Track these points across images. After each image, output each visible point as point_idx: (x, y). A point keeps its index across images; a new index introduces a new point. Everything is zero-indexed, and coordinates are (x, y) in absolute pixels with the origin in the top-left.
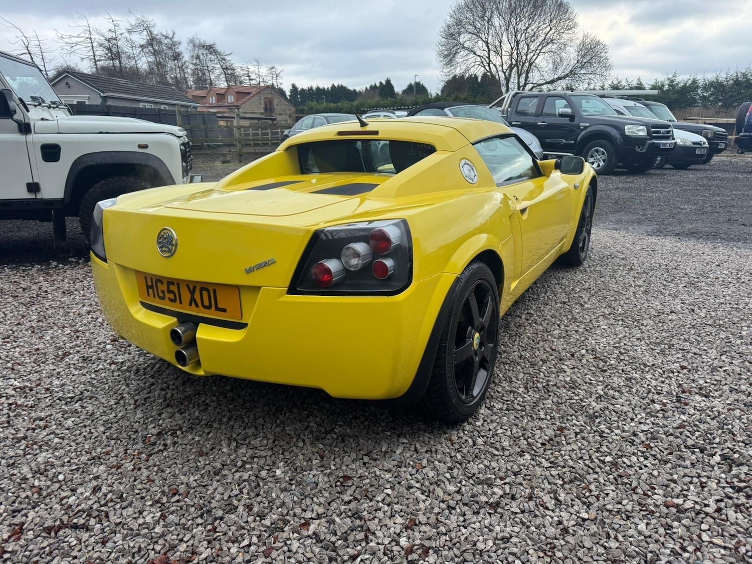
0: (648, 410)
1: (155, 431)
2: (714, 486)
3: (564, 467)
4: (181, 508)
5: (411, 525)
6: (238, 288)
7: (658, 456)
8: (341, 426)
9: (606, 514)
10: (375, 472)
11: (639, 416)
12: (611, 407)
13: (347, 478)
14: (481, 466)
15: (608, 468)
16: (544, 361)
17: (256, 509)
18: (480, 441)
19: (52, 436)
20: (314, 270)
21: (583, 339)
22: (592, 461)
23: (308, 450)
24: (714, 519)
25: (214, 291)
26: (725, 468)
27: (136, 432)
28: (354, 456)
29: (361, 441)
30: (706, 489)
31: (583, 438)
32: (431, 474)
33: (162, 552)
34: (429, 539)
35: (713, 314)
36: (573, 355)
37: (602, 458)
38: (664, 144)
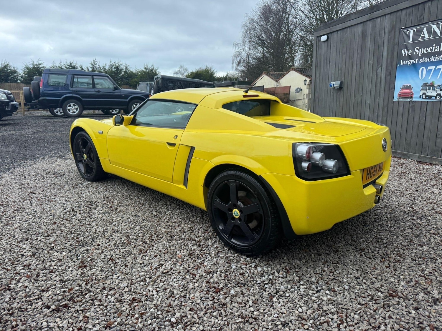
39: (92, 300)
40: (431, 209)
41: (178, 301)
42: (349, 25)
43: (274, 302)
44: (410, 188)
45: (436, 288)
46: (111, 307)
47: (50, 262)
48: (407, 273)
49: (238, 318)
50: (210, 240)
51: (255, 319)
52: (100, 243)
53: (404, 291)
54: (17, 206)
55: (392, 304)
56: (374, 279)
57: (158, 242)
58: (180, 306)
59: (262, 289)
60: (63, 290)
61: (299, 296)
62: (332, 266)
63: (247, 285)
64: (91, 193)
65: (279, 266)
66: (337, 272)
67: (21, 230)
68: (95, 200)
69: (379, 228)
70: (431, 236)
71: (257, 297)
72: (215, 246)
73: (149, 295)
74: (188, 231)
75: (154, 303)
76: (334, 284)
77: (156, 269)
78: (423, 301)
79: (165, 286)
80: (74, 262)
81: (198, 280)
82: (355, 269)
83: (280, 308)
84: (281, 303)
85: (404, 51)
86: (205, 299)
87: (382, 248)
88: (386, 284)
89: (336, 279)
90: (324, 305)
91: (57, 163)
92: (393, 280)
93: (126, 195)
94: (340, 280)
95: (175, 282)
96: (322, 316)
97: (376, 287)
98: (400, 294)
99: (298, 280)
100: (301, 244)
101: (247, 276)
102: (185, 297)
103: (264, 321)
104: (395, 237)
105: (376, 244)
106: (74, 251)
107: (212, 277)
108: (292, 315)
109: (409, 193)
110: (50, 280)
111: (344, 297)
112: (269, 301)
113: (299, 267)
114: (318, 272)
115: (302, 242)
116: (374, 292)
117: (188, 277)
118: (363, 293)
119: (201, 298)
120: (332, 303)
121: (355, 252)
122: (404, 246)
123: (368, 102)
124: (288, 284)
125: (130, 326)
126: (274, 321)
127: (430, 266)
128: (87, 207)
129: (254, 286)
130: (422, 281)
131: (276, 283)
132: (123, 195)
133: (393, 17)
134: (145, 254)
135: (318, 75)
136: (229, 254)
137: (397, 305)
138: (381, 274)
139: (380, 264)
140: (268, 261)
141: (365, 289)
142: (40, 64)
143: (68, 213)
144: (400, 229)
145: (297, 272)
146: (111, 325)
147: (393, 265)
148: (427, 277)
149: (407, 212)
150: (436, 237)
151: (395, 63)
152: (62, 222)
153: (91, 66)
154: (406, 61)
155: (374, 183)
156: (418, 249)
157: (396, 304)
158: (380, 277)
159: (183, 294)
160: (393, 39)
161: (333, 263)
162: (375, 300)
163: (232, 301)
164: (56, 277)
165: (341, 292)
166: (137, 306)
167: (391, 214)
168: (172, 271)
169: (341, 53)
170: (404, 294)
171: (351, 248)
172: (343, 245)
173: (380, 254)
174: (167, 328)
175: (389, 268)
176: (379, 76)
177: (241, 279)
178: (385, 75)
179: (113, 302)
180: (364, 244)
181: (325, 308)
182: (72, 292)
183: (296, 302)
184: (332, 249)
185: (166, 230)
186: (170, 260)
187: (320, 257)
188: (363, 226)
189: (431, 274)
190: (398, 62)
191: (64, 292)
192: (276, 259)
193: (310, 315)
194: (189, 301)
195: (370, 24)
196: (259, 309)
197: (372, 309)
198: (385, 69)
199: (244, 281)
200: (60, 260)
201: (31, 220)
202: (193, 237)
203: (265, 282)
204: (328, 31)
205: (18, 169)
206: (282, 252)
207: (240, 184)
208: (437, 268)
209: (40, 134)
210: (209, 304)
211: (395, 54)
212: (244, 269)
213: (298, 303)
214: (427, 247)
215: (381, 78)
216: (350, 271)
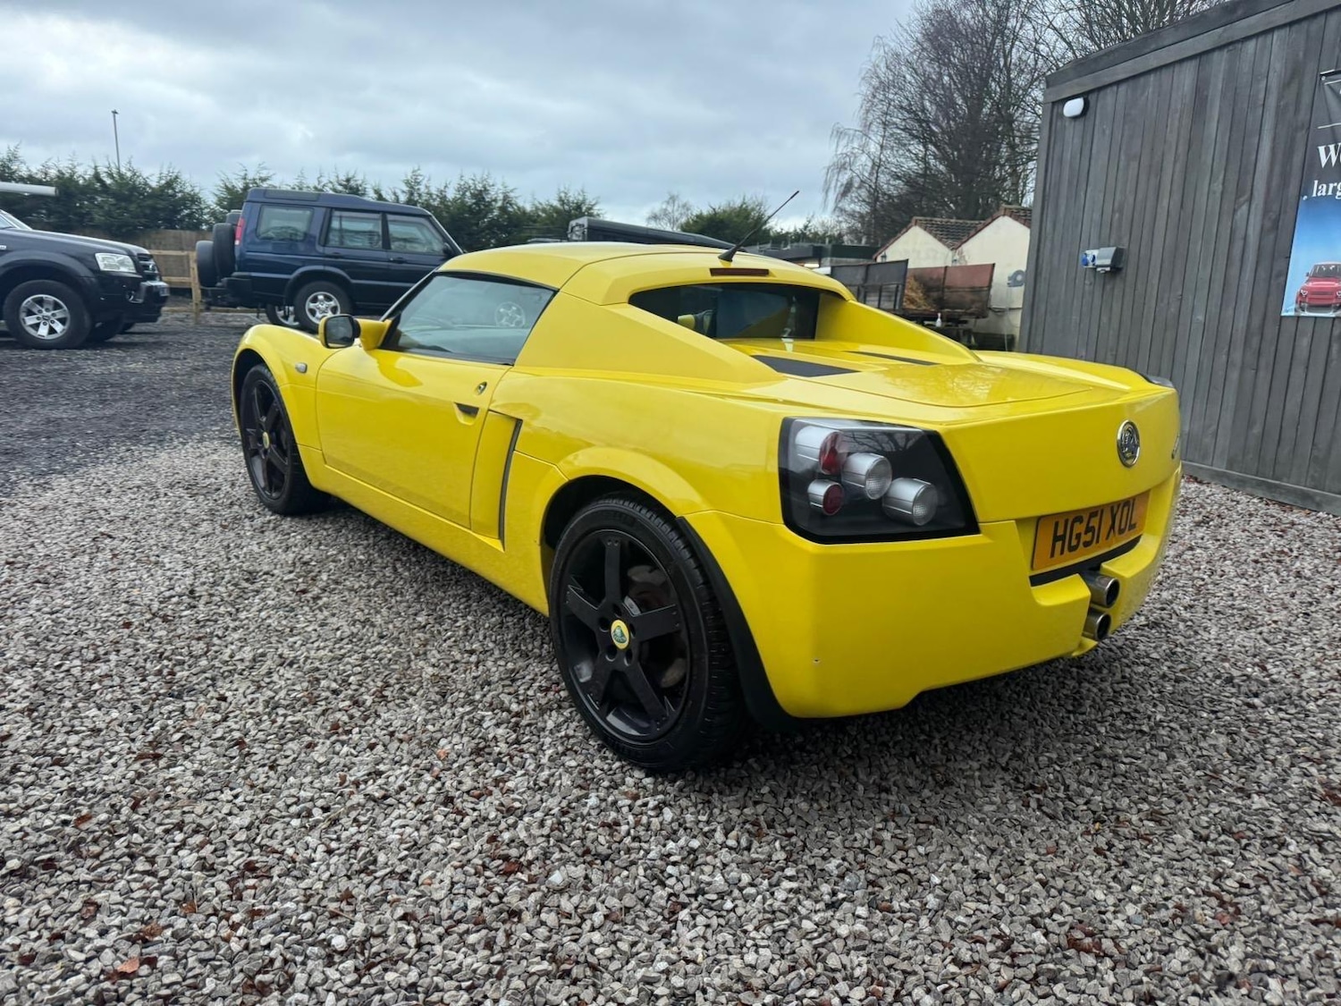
38: (163, 289)
39: (132, 856)
40: (1331, 678)
41: (379, 888)
42: (1155, 64)
43: (679, 923)
44: (1283, 604)
45: (1242, 939)
46: (174, 884)
47: (67, 733)
48: (1158, 879)
49: (538, 959)
50: (554, 713)
51: (594, 968)
52: (228, 694)
53: (1127, 937)
54: (48, 569)
55: (1067, 974)
56: (1037, 886)
57: (398, 705)
58: (376, 904)
59: (655, 877)
60: (63, 817)
61: (765, 911)
62: (910, 830)
63: (613, 861)
64: (263, 548)
65: (735, 813)
66: (921, 849)
67: (26, 636)
68: (266, 568)
69: (1118, 723)
70: (1293, 765)
71: (629, 900)
72: (563, 733)
73: (299, 858)
74: (502, 679)
75: (303, 885)
76: (897, 887)
77: (357, 784)
78: (1183, 975)
79: (359, 837)
80: (133, 740)
81: (466, 831)
82: (982, 847)
83: (689, 944)
84: (700, 930)
85: (1327, 151)
86: (462, 891)
87: (1106, 788)
88: (1072, 906)
89: (909, 874)
90: (834, 951)
91: (215, 457)
92: (1103, 897)
93: (361, 561)
94: (920, 876)
95: (394, 829)
96: (813, 985)
97: (1032, 912)
98: (1107, 944)
99: (782, 864)
100: (835, 752)
101: (623, 834)
102: (403, 877)
103: (619, 980)
104: (1163, 756)
105: (1091, 773)
106: (145, 709)
107: (515, 825)
108: (719, 971)
109: (1275, 618)
110: (42, 787)
111: (912, 934)
112: (664, 919)
113: (800, 822)
114: (857, 844)
115: (842, 743)
116: (1019, 929)
117: (439, 818)
118: (982, 928)
119: (453, 884)
120: (863, 948)
121: (1010, 794)
122: (1182, 788)
123: (1201, 318)
124: (745, 870)
125: (205, 946)
126: (651, 984)
127: (1253, 863)
128: (236, 585)
129: (633, 868)
130: (1204, 912)
131: (706, 864)
132: (352, 560)
133: (1298, 34)
134: (344, 737)
135: (1049, 226)
136: (597, 762)
137: (1084, 981)
138: (1067, 871)
139: (1080, 839)
140: (710, 793)
141: (994, 916)
142: (263, 180)
143: (175, 600)
144: (1190, 732)
145: (789, 836)
146: (153, 935)
147: (1121, 847)
148: (1227, 897)
149: (1236, 681)
150: (1313, 770)
151: (1293, 190)
152: (147, 625)
153: (406, 189)
154: (1331, 186)
155: (1090, 570)
156: (1230, 804)
157: (1080, 977)
158: (1060, 883)
159: (401, 868)
160: (1292, 109)
161: (917, 821)
162: (1013, 956)
163: (543, 906)
164: (62, 778)
165: (908, 915)
166: (254, 887)
167: (1177, 680)
168: (402, 794)
169: (1123, 157)
170: (1123, 945)
171: (1002, 779)
172: (975, 765)
173: (1093, 808)
174: (310, 963)
175: (1106, 857)
176: (1240, 234)
177: (602, 839)
178: (1258, 228)
179: (189, 869)
180: (1051, 770)
181: (833, 961)
182: (85, 826)
183: (745, 932)
184: (933, 775)
185: (436, 671)
186: (409, 764)
187: (884, 795)
188: (1069, 712)
189: (1246, 891)
190: (1304, 188)
191: (65, 823)
192: (735, 789)
193: (776, 979)
194: (413, 892)
195: (1221, 60)
196: (620, 940)
197: (992, 981)
198: (1260, 212)
199: (610, 848)
200: (96, 731)
201: (67, 611)
202: (506, 699)
203: (673, 859)
204: (1088, 83)
205: (102, 468)
206: (765, 767)
207: (632, 544)
208: (1276, 870)
209: (209, 374)
210: (470, 907)
211: (1297, 159)
212: (625, 810)
213: (753, 934)
214: (1267, 798)
215: (1245, 238)
216: (967, 852)
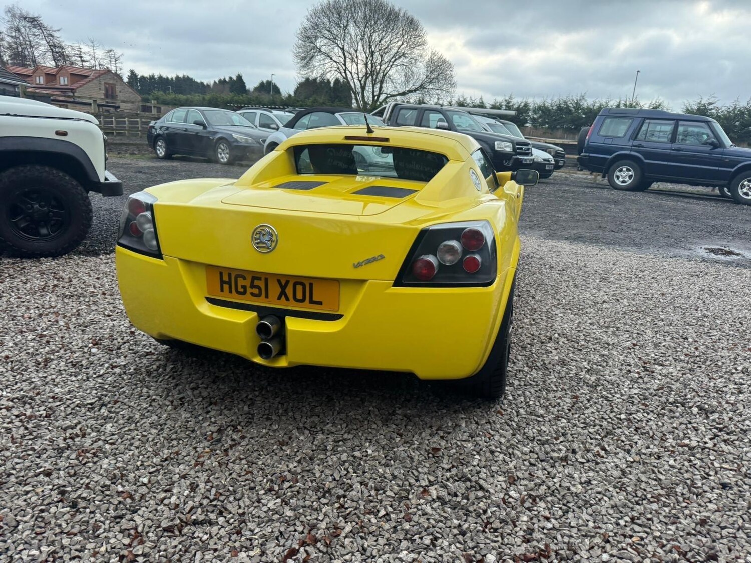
0: (630, 379)
1: (214, 428)
2: (704, 429)
3: (595, 426)
4: (298, 492)
5: (513, 481)
6: (338, 281)
7: (655, 411)
8: (400, 409)
9: (643, 457)
10: (456, 443)
11: (627, 384)
12: (602, 378)
13: (436, 450)
14: (534, 431)
15: (626, 424)
16: (532, 345)
17: (371, 484)
18: (522, 411)
19: (100, 443)
20: (419, 264)
21: (550, 325)
22: (612, 420)
23: (384, 431)
24: (716, 451)
25: (311, 285)
26: (704, 416)
27: (193, 431)
28: (428, 431)
29: (427, 419)
30: (699, 432)
31: (596, 403)
32: (503, 440)
33: (306, 531)
34: (531, 490)
35: (634, 303)
36: (551, 339)
37: (618, 416)
38: (526, 160)
